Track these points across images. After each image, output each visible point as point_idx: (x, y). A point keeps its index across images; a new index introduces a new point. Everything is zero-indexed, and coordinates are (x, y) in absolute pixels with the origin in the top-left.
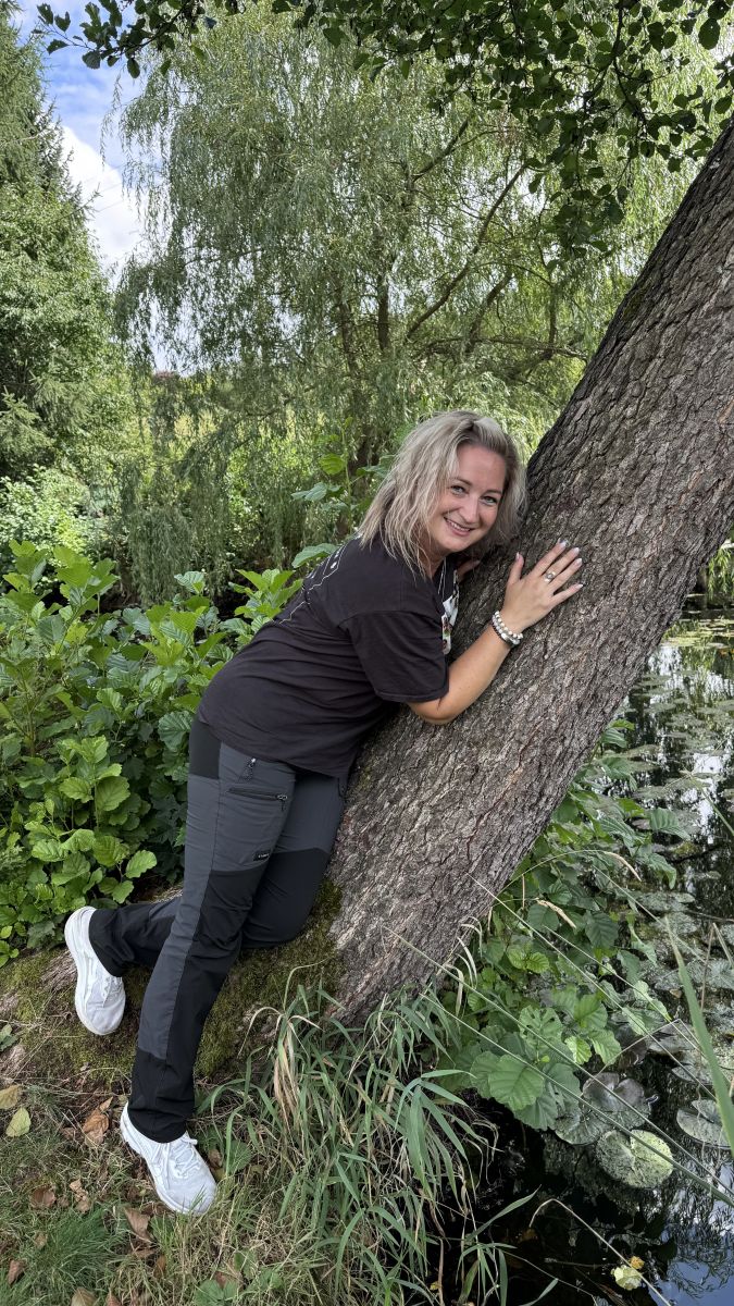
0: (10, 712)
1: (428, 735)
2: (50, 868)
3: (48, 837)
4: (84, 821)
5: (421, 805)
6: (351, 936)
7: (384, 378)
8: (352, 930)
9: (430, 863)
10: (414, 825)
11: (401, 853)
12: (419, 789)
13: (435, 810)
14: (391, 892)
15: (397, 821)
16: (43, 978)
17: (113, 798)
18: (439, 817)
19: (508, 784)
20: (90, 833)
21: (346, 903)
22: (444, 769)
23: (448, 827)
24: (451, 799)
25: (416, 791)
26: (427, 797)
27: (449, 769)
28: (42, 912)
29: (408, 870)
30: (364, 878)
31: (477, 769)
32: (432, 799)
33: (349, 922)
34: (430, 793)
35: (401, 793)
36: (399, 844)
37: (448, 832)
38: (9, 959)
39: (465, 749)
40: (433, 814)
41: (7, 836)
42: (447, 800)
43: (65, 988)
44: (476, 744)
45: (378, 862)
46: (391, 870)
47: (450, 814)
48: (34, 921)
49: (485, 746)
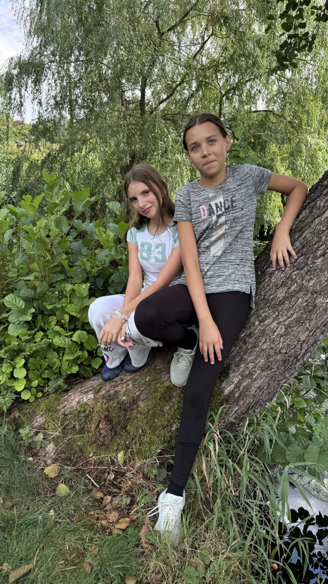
4: (72, 327)
5: (279, 324)
6: (232, 389)
8: (233, 386)
10: (274, 334)
12: (278, 315)
13: (287, 327)
14: (256, 367)
15: (263, 331)
16: (58, 408)
18: (289, 330)
20: (84, 333)
21: (231, 372)
23: (293, 335)
24: (298, 321)
25: (276, 316)
26: (283, 320)
27: (298, 306)
28: (55, 373)
29: (269, 356)
30: (242, 359)
31: (315, 306)
32: (285, 321)
33: (232, 382)
34: (285, 317)
35: (266, 317)
36: (264, 343)
37: (292, 338)
38: (36, 397)
39: (309, 295)
40: (286, 329)
41: (35, 333)
42: (296, 322)
43: (71, 413)
44: (316, 293)
45: (251, 352)
46: (258, 356)
47: (295, 328)
48: (53, 378)
49: (320, 294)
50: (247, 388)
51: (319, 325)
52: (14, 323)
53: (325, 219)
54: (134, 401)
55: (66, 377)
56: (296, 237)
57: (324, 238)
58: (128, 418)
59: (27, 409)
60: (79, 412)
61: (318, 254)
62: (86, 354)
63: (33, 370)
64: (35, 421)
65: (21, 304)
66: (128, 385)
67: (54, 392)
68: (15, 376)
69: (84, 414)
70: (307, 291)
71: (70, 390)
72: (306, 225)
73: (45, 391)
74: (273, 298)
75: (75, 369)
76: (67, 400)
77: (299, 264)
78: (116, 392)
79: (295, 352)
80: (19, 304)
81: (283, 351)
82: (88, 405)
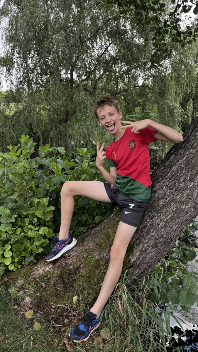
4: (38, 224)
5: (161, 220)
8: (136, 258)
11: (153, 234)
14: (149, 246)
15: (152, 225)
17: (48, 217)
18: (167, 224)
20: (46, 228)
24: (172, 219)
25: (159, 216)
26: (163, 218)
27: (171, 210)
28: (29, 253)
29: (156, 240)
30: (140, 242)
31: (181, 210)
32: (164, 218)
33: (135, 255)
34: (164, 217)
35: (153, 217)
36: (153, 232)
37: (169, 228)
38: (17, 268)
39: (177, 204)
40: (165, 223)
41: (17, 229)
42: (171, 219)
43: (39, 277)
44: (181, 202)
45: (145, 237)
46: (150, 240)
47: (170, 223)
48: (27, 256)
49: (183, 203)
50: (144, 259)
51: (184, 221)
52: (4, 223)
53: (184, 161)
54: (77, 268)
55: (35, 255)
56: (168, 170)
57: (184, 171)
58: (74, 280)
59: (12, 276)
60: (44, 277)
61: (181, 181)
62: (48, 241)
63: (16, 251)
64: (17, 283)
65: (8, 212)
66: (73, 259)
67: (28, 265)
68: (5, 256)
69: (47, 277)
70: (176, 201)
71: (38, 263)
72: (173, 164)
73: (23, 264)
74: (157, 205)
75: (41, 250)
76: (36, 269)
77: (171, 186)
78: (66, 263)
79: (171, 236)
80: (7, 212)
81: (164, 236)
82: (49, 272)
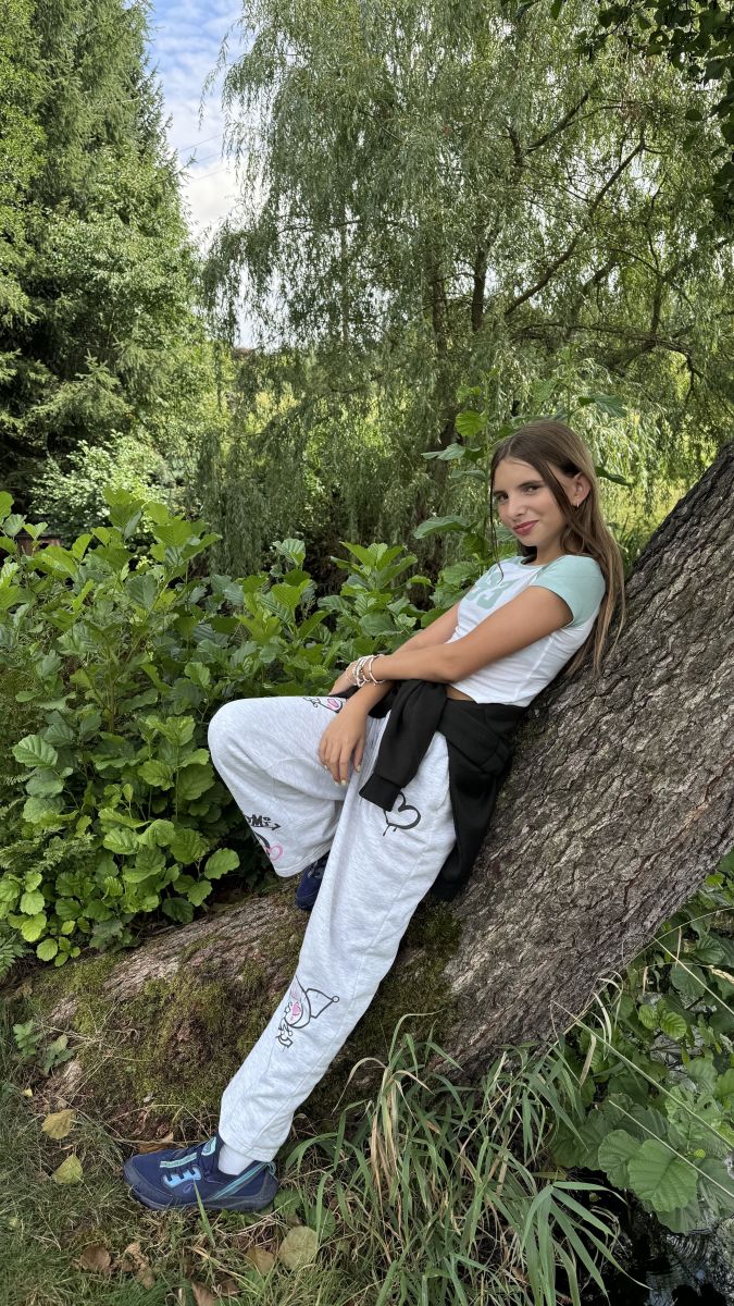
0: (91, 681)
1: (587, 752)
2: (122, 861)
3: (122, 827)
4: (162, 809)
5: (571, 835)
6: (469, 981)
7: (480, 358)
8: (470, 974)
9: (575, 906)
10: (559, 859)
11: (540, 890)
12: (569, 815)
13: (590, 844)
14: (524, 935)
15: (538, 851)
16: (107, 985)
17: (194, 786)
18: (594, 853)
19: (687, 821)
20: (168, 824)
21: (466, 941)
22: (607, 794)
23: (604, 866)
24: (614, 834)
25: (566, 818)
26: (580, 827)
27: (612, 796)
28: (110, 909)
29: (549, 911)
30: (490, 914)
31: (650, 800)
32: (585, 829)
33: (468, 964)
34: (584, 822)
35: (546, 818)
36: (538, 878)
37: (602, 871)
38: (70, 957)
39: (636, 773)
40: (587, 849)
41: (77, 819)
42: (607, 835)
43: (131, 999)
44: (652, 768)
45: (510, 898)
46: (525, 909)
47: (607, 850)
49: (663, 772)
50: (505, 982)
51: (665, 845)
52: (36, 796)
53: (675, 596)
54: (261, 985)
55: (129, 918)
57: (671, 640)
58: (242, 1026)
59: (47, 982)
60: (147, 1000)
61: (655, 679)
62: (176, 871)
63: (66, 898)
64: (57, 1009)
65: (51, 756)
66: (251, 949)
67: (104, 951)
68: (22, 909)
69: (155, 1001)
70: (633, 761)
71: (138, 948)
72: (637, 608)
74: (559, 774)
75: (152, 903)
76: (126, 970)
77: (615, 697)
78: (224, 963)
79: (614, 906)
80: (47, 755)
81: (582, 902)
82: (166, 985)
